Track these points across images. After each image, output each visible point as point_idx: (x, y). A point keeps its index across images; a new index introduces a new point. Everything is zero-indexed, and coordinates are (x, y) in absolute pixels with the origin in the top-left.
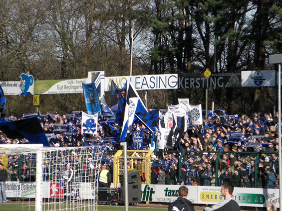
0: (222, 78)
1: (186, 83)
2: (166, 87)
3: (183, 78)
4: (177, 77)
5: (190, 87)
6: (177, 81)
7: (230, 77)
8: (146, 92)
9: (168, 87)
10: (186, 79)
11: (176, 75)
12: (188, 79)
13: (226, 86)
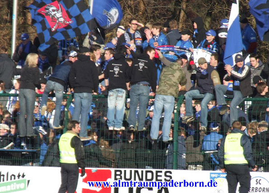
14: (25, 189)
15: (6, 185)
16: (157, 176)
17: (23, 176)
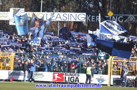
0: (122, 17)
1: (92, 19)
2: (76, 20)
3: (90, 16)
4: (85, 15)
5: (95, 21)
6: (85, 17)
7: (128, 17)
8: (59, 22)
9: (78, 20)
10: (92, 16)
11: (85, 14)
12: (94, 16)
13: (125, 22)
14: (42, 77)
15: (38, 76)
16: (76, 75)
17: (42, 74)
